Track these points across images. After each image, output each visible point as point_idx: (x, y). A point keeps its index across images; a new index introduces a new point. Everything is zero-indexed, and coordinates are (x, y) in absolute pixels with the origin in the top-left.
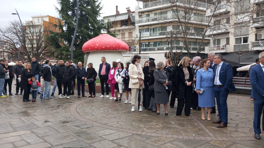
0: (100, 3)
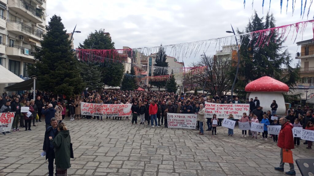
0: (281, 37)
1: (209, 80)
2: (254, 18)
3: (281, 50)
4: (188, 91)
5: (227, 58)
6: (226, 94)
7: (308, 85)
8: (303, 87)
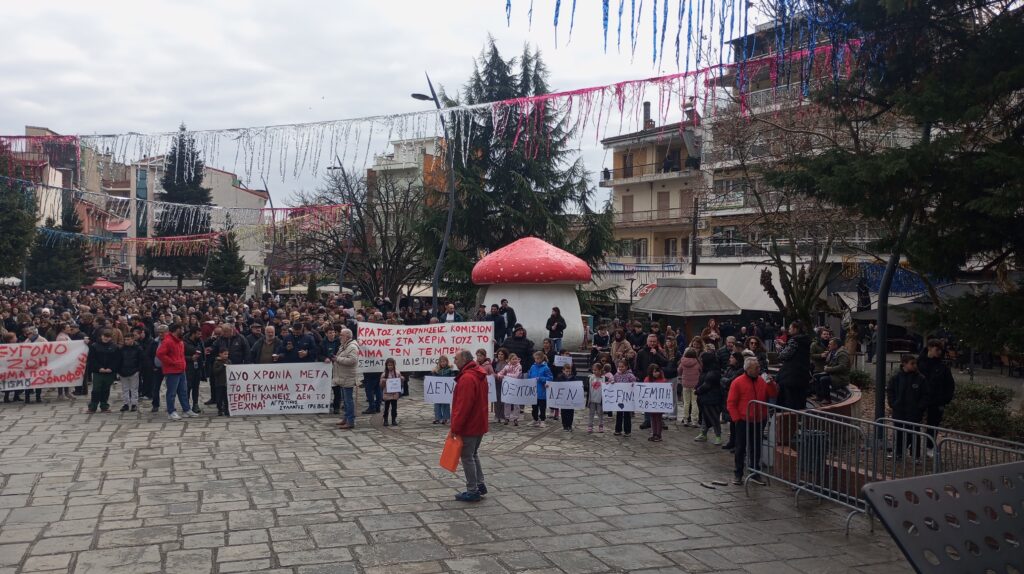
1: (357, 251)
2: (488, 60)
3: (567, 161)
4: (284, 287)
5: (410, 180)
6: (409, 292)
7: (633, 260)
8: (622, 268)
